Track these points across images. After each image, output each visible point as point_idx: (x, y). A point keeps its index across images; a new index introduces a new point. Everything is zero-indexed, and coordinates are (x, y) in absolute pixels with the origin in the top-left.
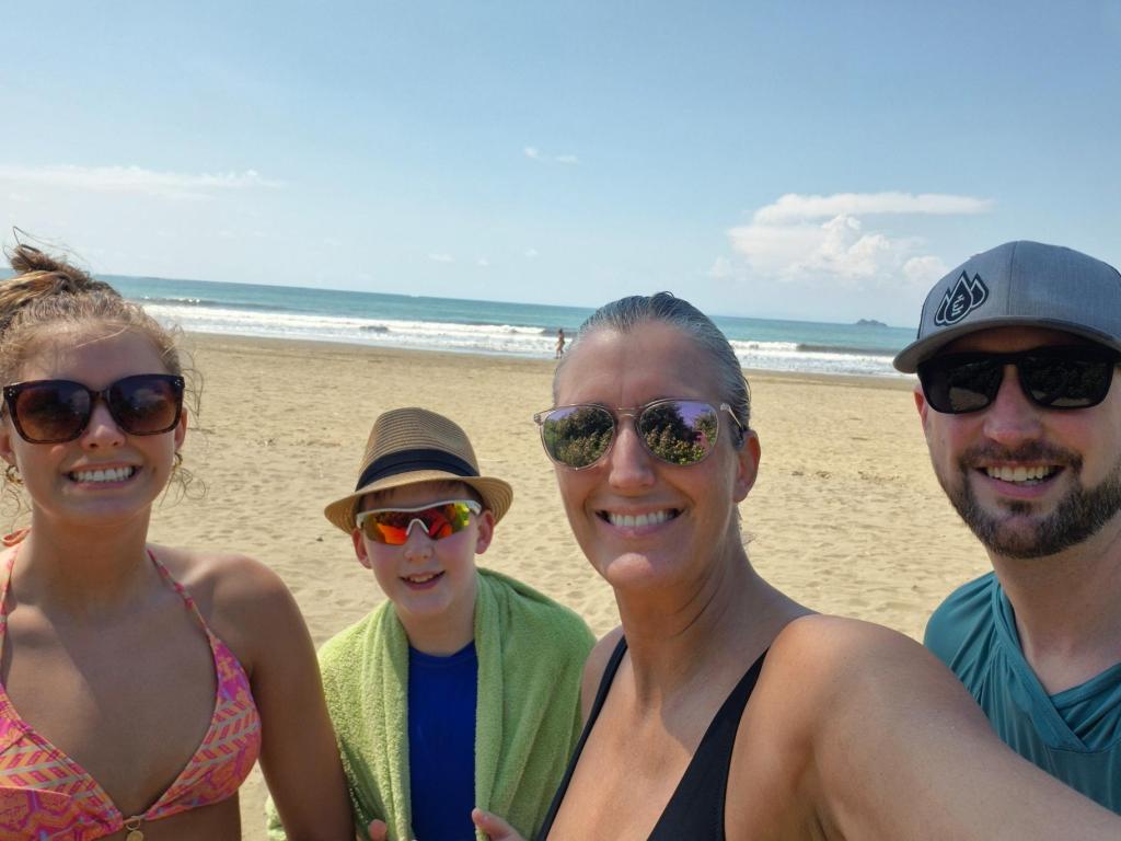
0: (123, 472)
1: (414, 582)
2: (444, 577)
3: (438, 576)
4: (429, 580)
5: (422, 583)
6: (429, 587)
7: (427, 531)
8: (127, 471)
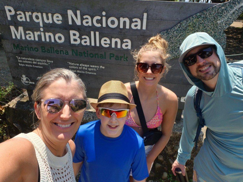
0: (152, 78)
1: (111, 127)
2: (118, 127)
3: (117, 126)
4: (115, 127)
5: (113, 127)
6: (114, 129)
7: (116, 116)
8: (153, 78)
